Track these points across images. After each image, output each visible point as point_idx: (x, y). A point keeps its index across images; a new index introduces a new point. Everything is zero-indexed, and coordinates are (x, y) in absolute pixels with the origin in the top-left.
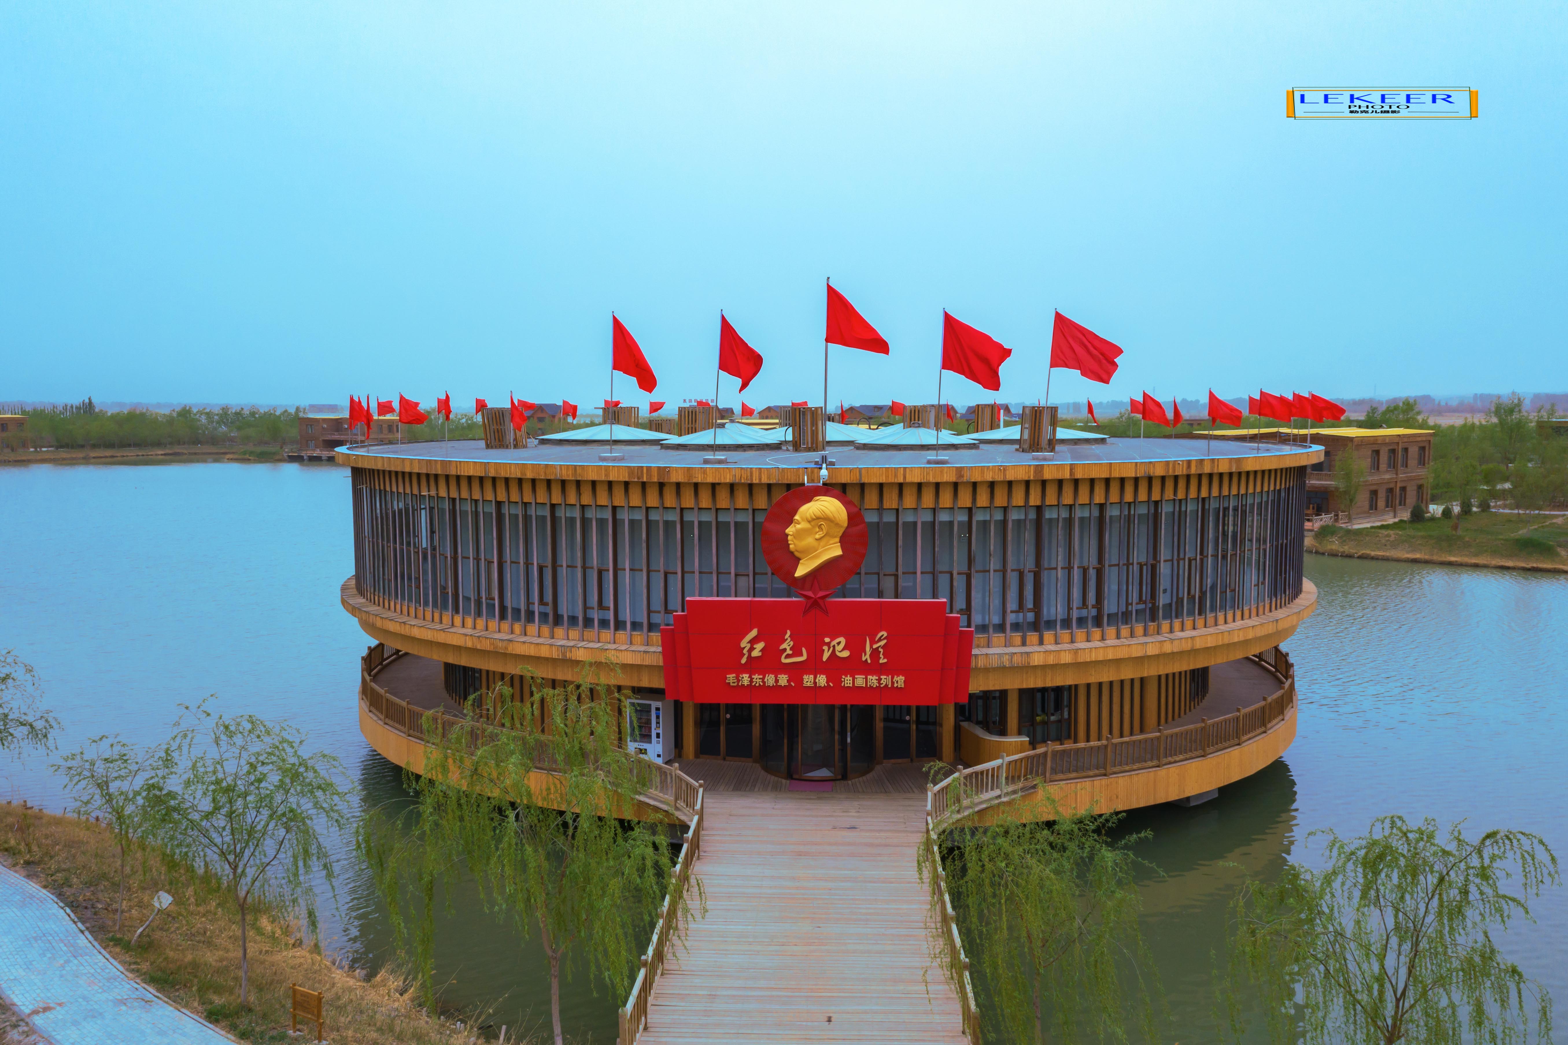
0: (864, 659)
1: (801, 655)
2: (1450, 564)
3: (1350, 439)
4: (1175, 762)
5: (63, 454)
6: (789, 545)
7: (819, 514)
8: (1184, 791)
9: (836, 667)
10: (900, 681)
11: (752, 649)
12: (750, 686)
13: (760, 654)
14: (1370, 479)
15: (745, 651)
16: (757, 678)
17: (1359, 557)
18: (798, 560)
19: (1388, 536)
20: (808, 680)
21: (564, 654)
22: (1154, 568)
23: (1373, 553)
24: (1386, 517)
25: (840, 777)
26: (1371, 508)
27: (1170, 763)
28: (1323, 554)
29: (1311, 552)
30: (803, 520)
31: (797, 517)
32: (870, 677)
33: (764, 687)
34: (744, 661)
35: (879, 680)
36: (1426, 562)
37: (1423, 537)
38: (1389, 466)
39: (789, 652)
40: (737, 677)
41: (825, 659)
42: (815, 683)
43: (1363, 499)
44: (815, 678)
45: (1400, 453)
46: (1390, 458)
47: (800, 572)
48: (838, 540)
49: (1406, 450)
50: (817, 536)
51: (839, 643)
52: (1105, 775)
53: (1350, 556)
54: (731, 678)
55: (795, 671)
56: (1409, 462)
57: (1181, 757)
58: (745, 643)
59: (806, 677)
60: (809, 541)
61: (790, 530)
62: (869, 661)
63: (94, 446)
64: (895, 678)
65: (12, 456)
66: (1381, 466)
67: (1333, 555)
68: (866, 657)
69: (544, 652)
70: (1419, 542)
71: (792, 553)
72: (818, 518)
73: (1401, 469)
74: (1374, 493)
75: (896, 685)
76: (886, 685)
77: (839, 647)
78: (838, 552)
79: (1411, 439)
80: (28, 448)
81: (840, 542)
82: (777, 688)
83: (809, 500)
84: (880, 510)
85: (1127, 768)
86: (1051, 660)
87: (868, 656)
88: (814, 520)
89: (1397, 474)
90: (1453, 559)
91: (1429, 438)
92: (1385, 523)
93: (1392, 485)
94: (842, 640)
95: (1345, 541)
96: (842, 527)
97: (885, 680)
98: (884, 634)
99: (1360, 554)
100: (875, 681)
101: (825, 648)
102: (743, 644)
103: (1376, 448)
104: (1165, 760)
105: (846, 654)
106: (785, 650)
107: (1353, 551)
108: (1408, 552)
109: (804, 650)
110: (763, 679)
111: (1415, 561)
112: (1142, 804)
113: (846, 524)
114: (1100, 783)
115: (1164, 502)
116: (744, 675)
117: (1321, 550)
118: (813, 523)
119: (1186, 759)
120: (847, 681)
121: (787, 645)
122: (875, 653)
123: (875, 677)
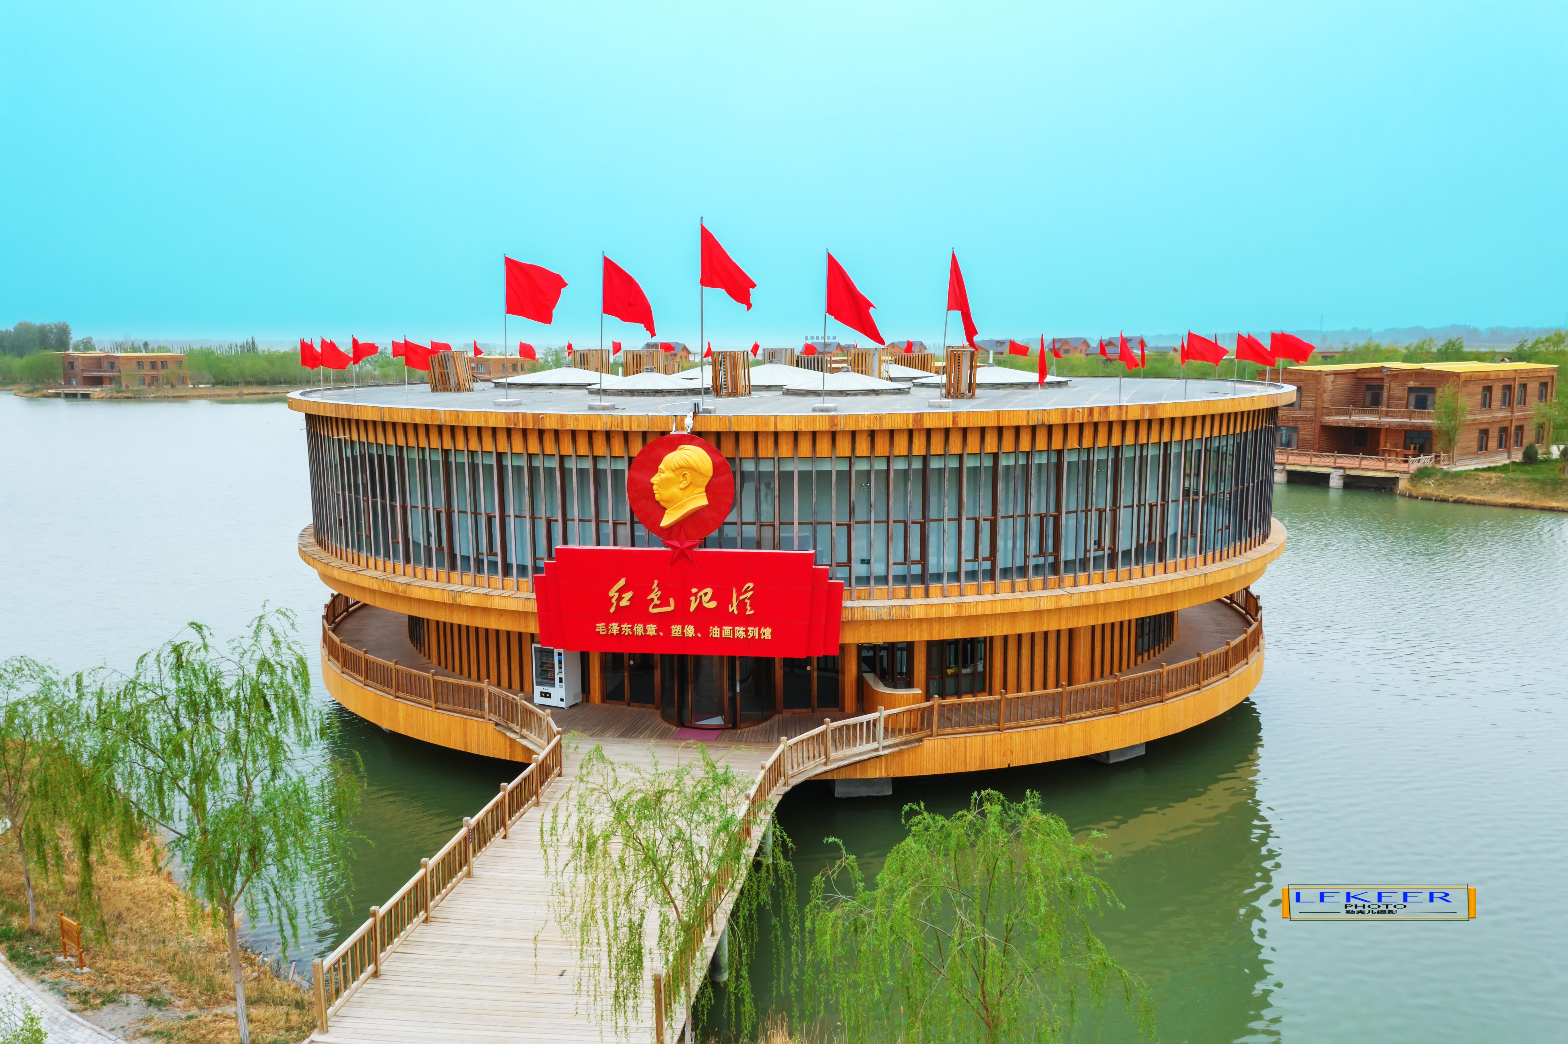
0: (731, 610)
1: (669, 605)
2: (1551, 510)
3: (1457, 375)
4: (1081, 718)
5: (219, 390)
6: (654, 494)
7: (683, 463)
8: (1090, 748)
9: (703, 619)
10: (767, 633)
11: (620, 599)
12: (620, 635)
13: (628, 603)
14: (1479, 417)
15: (614, 600)
16: (626, 627)
17: (1455, 502)
18: (664, 509)
19: (1490, 479)
20: (676, 630)
21: (454, 599)
22: (1057, 520)
23: (1469, 498)
24: (1497, 458)
25: (731, 726)
26: (1480, 449)
27: (1074, 719)
28: (1417, 498)
29: (1404, 496)
30: (667, 469)
31: (661, 466)
32: (737, 628)
33: (632, 637)
34: (612, 610)
35: (747, 631)
36: (1526, 507)
37: (1527, 481)
38: (1504, 403)
39: (657, 602)
40: (607, 626)
41: (692, 610)
42: (683, 633)
43: (1468, 439)
44: (683, 629)
45: (1517, 390)
46: (1504, 395)
47: (666, 522)
48: (703, 489)
49: (1524, 386)
50: (682, 486)
51: (706, 594)
52: (999, 730)
53: (1444, 501)
54: (600, 627)
55: (665, 622)
56: (1528, 399)
57: (1088, 713)
58: (613, 593)
59: (673, 627)
60: (675, 490)
61: (655, 480)
62: (736, 612)
63: (248, 383)
64: (763, 630)
65: (171, 392)
66: (1493, 403)
67: (1427, 499)
68: (733, 608)
69: (437, 597)
70: (1522, 486)
71: (658, 502)
72: (682, 467)
73: (1517, 407)
74: (1485, 433)
75: (763, 637)
76: (753, 637)
77: (706, 598)
78: (703, 501)
79: (1530, 375)
80: (187, 384)
81: (706, 491)
82: (645, 637)
83: (674, 449)
84: (757, 459)
85: (1024, 724)
86: (933, 614)
87: (734, 608)
88: (677, 469)
89: (1512, 412)
90: (1554, 504)
91: (1551, 374)
92: (1492, 465)
93: (1506, 424)
94: (709, 591)
95: (1441, 484)
96: (706, 476)
97: (753, 632)
98: (751, 585)
99: (1455, 498)
100: (743, 633)
101: (693, 598)
102: (611, 594)
103: (1487, 384)
104: (1068, 716)
105: (713, 605)
106: (652, 600)
107: (1447, 495)
108: (1508, 497)
109: (672, 600)
110: (632, 628)
111: (1513, 506)
112: (1040, 760)
113: (711, 474)
114: (993, 737)
115: (1066, 452)
116: (613, 624)
117: (1414, 494)
118: (677, 472)
119: (1094, 716)
120: (715, 632)
121: (655, 596)
122: (741, 605)
123: (742, 629)
